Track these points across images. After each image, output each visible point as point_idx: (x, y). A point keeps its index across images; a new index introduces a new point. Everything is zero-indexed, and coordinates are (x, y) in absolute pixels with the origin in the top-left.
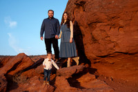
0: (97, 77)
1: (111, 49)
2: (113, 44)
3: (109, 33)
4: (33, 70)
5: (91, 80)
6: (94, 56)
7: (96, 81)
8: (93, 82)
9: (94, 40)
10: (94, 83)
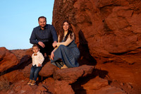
0: (110, 82)
1: (134, 43)
2: (136, 36)
3: (131, 21)
4: (17, 72)
5: (101, 87)
6: (106, 53)
7: (110, 88)
8: (104, 89)
9: (108, 30)
10: (107, 91)
